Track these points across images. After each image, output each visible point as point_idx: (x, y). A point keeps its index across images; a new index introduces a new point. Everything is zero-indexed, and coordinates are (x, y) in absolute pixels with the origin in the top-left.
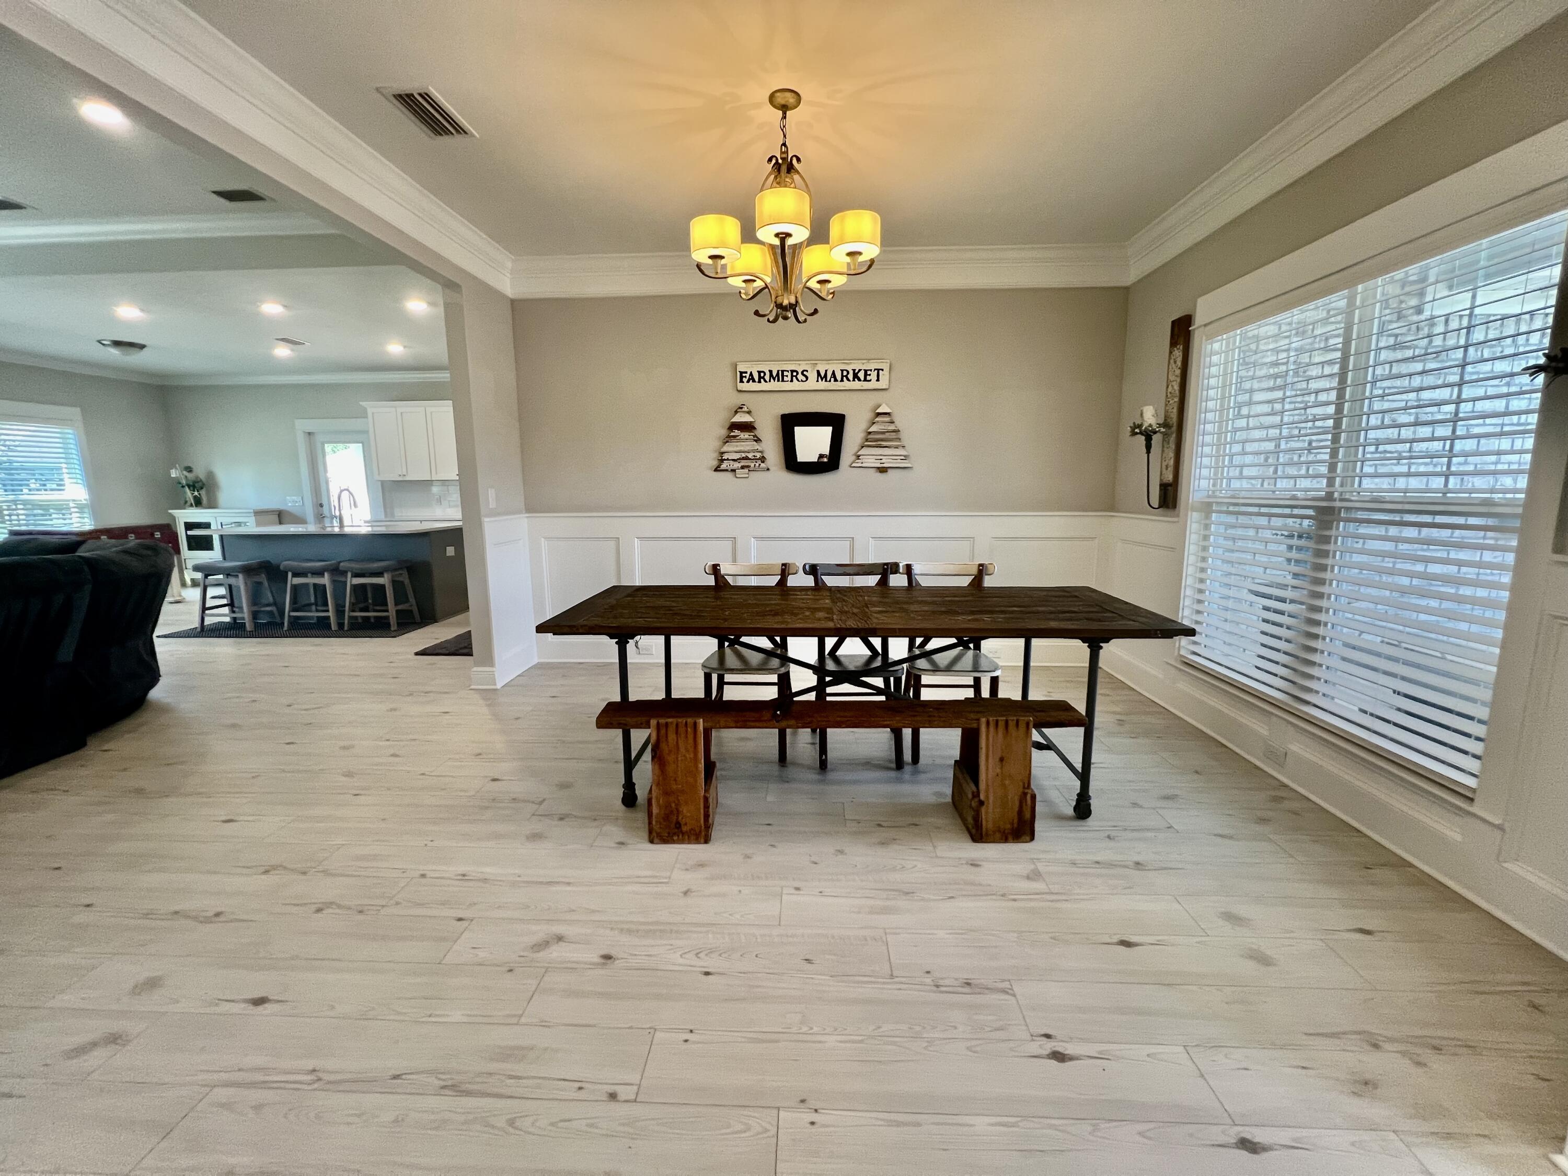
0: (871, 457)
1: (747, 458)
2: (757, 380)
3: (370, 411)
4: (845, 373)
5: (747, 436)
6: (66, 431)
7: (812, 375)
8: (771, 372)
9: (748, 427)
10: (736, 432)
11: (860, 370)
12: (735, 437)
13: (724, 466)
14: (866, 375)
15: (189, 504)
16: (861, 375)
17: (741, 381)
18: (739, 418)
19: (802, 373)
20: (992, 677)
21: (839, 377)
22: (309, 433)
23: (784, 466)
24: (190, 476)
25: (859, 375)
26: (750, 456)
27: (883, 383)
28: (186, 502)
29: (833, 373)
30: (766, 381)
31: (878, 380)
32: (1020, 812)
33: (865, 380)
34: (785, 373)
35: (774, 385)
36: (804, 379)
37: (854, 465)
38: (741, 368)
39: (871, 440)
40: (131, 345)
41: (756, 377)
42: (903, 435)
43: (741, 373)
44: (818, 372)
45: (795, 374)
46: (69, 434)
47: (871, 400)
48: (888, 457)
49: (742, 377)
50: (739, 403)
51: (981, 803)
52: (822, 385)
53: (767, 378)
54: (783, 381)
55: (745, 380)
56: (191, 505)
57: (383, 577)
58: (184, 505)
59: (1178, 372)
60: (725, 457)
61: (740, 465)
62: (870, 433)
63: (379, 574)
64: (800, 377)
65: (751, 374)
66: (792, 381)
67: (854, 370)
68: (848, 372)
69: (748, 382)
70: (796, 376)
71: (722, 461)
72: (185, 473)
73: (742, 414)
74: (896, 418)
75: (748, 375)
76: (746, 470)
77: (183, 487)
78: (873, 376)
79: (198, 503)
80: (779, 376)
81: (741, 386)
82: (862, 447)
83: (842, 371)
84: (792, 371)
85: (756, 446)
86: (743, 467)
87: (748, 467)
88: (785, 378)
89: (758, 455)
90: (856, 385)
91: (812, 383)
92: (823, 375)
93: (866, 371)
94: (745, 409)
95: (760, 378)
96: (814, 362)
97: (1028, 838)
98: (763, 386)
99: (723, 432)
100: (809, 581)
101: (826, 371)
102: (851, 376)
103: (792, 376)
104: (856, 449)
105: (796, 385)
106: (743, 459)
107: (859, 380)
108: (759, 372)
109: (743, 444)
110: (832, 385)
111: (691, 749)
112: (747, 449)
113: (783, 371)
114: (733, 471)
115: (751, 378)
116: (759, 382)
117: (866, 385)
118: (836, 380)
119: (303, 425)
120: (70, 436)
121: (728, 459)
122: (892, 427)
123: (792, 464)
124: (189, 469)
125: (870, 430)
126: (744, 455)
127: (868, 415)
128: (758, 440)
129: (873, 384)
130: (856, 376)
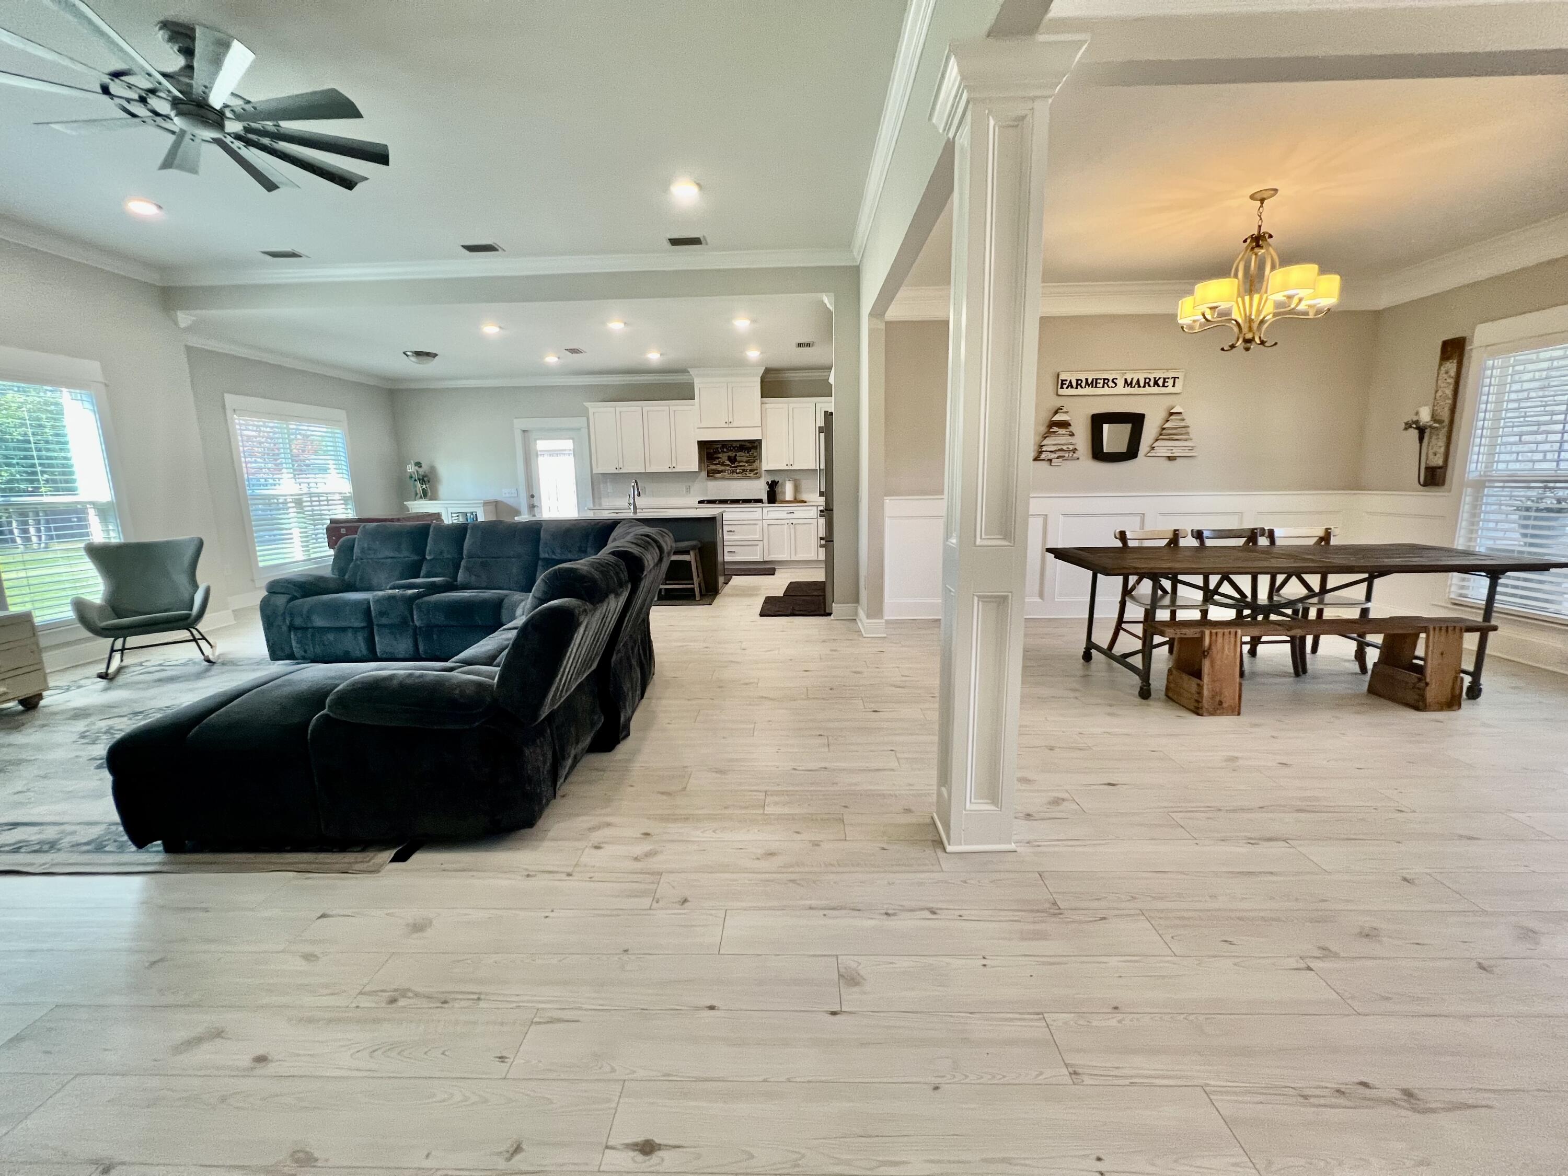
0: (1163, 449)
1: (1062, 450)
2: (1075, 386)
3: (591, 411)
4: (1147, 380)
5: (1064, 432)
6: (336, 431)
7: (1121, 382)
8: (1087, 380)
9: (1065, 425)
10: (1055, 429)
11: (1160, 378)
12: (1055, 432)
13: (1043, 456)
14: (1164, 382)
15: (419, 496)
16: (1160, 382)
17: (1062, 387)
18: (1058, 418)
19: (1113, 381)
20: (1362, 609)
21: (1142, 384)
22: (524, 431)
23: (1090, 455)
24: (421, 471)
25: (1159, 382)
26: (1065, 448)
27: (1178, 389)
28: (416, 494)
29: (1138, 380)
30: (1082, 387)
31: (1174, 386)
32: (1453, 688)
33: (1163, 386)
34: (1099, 381)
35: (1089, 390)
36: (1114, 385)
37: (1149, 454)
38: (1062, 377)
39: (1163, 434)
40: (428, 354)
41: (1074, 384)
42: (1190, 430)
43: (1062, 381)
44: (1126, 380)
45: (1106, 381)
46: (337, 433)
47: (1166, 402)
48: (1177, 448)
49: (1062, 384)
50: (1059, 405)
51: (1427, 684)
52: (1128, 390)
53: (1083, 384)
54: (1096, 387)
55: (1065, 386)
56: (421, 497)
57: (689, 554)
58: (416, 497)
59: (1451, 381)
60: (1044, 449)
61: (1056, 455)
62: (1164, 429)
63: (687, 552)
64: (1111, 384)
65: (1070, 382)
66: (1103, 387)
67: (1155, 378)
68: (1150, 380)
69: (1067, 388)
70: (1107, 384)
71: (1041, 452)
72: (417, 468)
73: (1062, 414)
74: (1184, 416)
75: (1067, 383)
76: (1060, 460)
77: (415, 480)
78: (1171, 382)
79: (425, 495)
80: (1093, 383)
81: (1061, 392)
82: (1157, 440)
83: (1145, 379)
84: (1104, 379)
85: (1071, 439)
86: (1058, 458)
87: (1064, 457)
88: (1098, 385)
89: (1071, 447)
90: (1156, 390)
91: (1120, 389)
92: (1129, 382)
93: (1165, 379)
94: (1064, 410)
95: (1077, 384)
96: (1123, 371)
97: (1457, 707)
98: (1080, 391)
99: (1043, 429)
100: (1195, 543)
101: (1132, 379)
102: (1152, 383)
103: (1104, 383)
104: (1152, 441)
105: (1106, 390)
106: (1059, 450)
107: (1158, 386)
108: (1077, 380)
109: (1060, 439)
110: (1136, 390)
111: (1232, 651)
112: (1063, 442)
113: (1097, 379)
114: (1050, 460)
115: (1070, 385)
116: (1077, 388)
117: (1163, 390)
118: (1139, 386)
119: (520, 424)
120: (339, 436)
121: (1046, 451)
122: (1182, 424)
123: (1098, 454)
124: (418, 464)
125: (1164, 426)
126: (1059, 447)
127: (1163, 414)
128: (1072, 435)
129: (1170, 389)
130: (1156, 383)
